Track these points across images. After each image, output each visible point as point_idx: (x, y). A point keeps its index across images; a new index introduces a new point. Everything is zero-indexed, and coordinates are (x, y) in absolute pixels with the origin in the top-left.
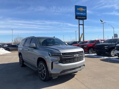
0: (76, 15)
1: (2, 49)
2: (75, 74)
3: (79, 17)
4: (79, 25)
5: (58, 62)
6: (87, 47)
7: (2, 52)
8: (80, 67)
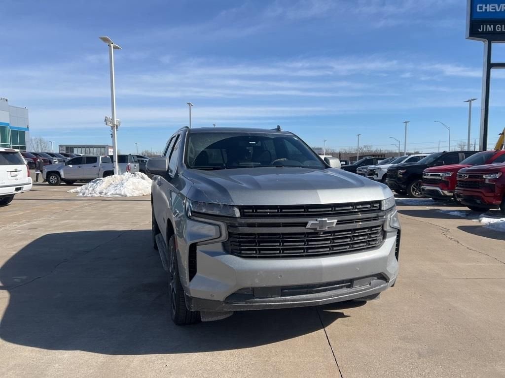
0: (475, 17)
1: (143, 178)
2: (342, 315)
3: (490, 28)
4: (490, 66)
5: (219, 247)
6: (495, 180)
7: (140, 187)
8: (350, 283)
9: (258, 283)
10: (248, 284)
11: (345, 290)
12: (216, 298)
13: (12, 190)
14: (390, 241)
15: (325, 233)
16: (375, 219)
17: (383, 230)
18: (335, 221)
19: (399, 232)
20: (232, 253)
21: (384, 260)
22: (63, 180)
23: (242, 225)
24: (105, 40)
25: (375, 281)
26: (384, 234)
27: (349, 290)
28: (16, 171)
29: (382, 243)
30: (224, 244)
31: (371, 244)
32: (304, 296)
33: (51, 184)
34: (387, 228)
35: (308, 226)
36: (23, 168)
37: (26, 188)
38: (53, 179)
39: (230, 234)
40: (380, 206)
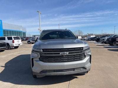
8: (74, 69)
9: (47, 69)
10: (44, 69)
11: (72, 71)
12: (37, 72)
13: (18, 45)
14: (87, 58)
15: (65, 56)
16: (81, 52)
17: (84, 55)
18: (68, 53)
19: (90, 56)
20: (41, 61)
21: (84, 63)
22: (31, 43)
23: (43, 54)
24: (38, 11)
25: (82, 69)
26: (85, 56)
27: (74, 71)
28: (18, 41)
29: (84, 59)
30: (39, 58)
31: (80, 59)
32: (60, 72)
33: (29, 44)
34: (86, 54)
35: (60, 54)
36: (20, 40)
37: (21, 45)
38: (29, 43)
39: (41, 56)
40: (83, 49)
